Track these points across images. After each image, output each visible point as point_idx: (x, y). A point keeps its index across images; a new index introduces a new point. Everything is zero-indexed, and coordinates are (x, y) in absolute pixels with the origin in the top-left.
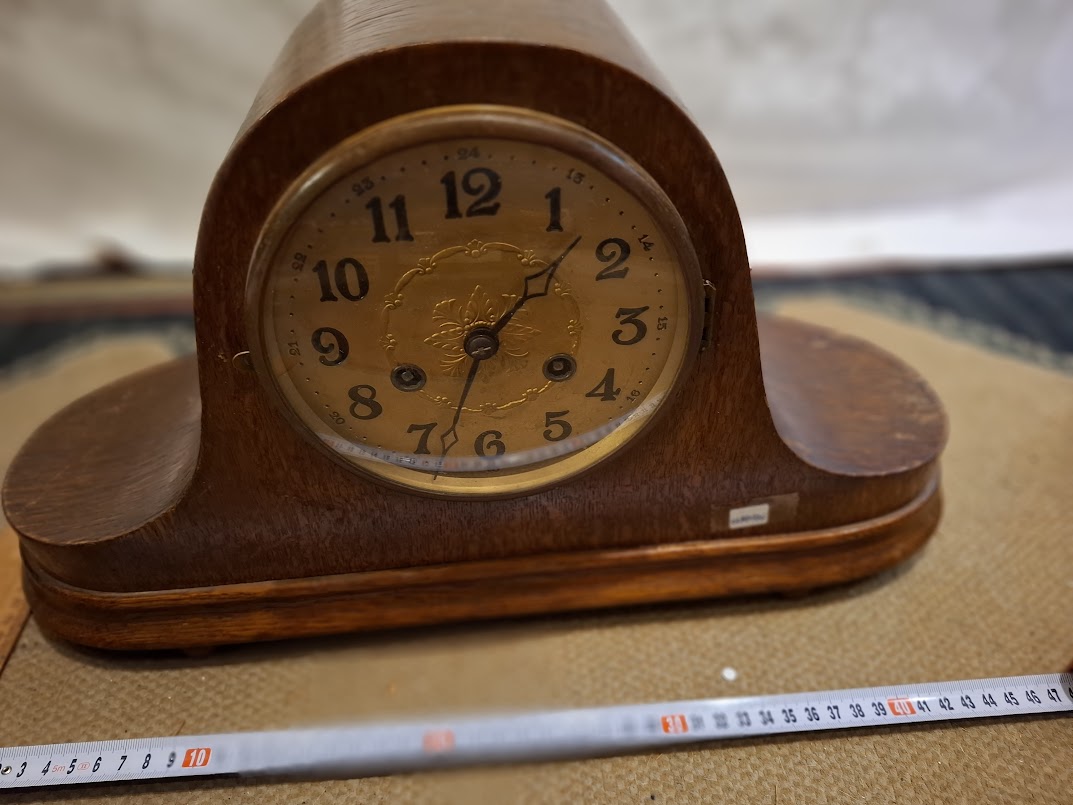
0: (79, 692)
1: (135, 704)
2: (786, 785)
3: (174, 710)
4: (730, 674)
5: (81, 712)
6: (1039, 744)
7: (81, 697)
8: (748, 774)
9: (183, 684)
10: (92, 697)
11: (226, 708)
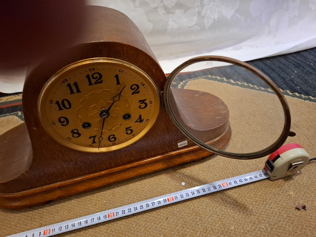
0: (10, 221)
1: (27, 221)
2: (199, 209)
3: (38, 221)
4: (183, 184)
5: (12, 226)
6: (258, 188)
7: (11, 222)
8: (190, 208)
9: (40, 213)
10: (14, 222)
11: (53, 217)
